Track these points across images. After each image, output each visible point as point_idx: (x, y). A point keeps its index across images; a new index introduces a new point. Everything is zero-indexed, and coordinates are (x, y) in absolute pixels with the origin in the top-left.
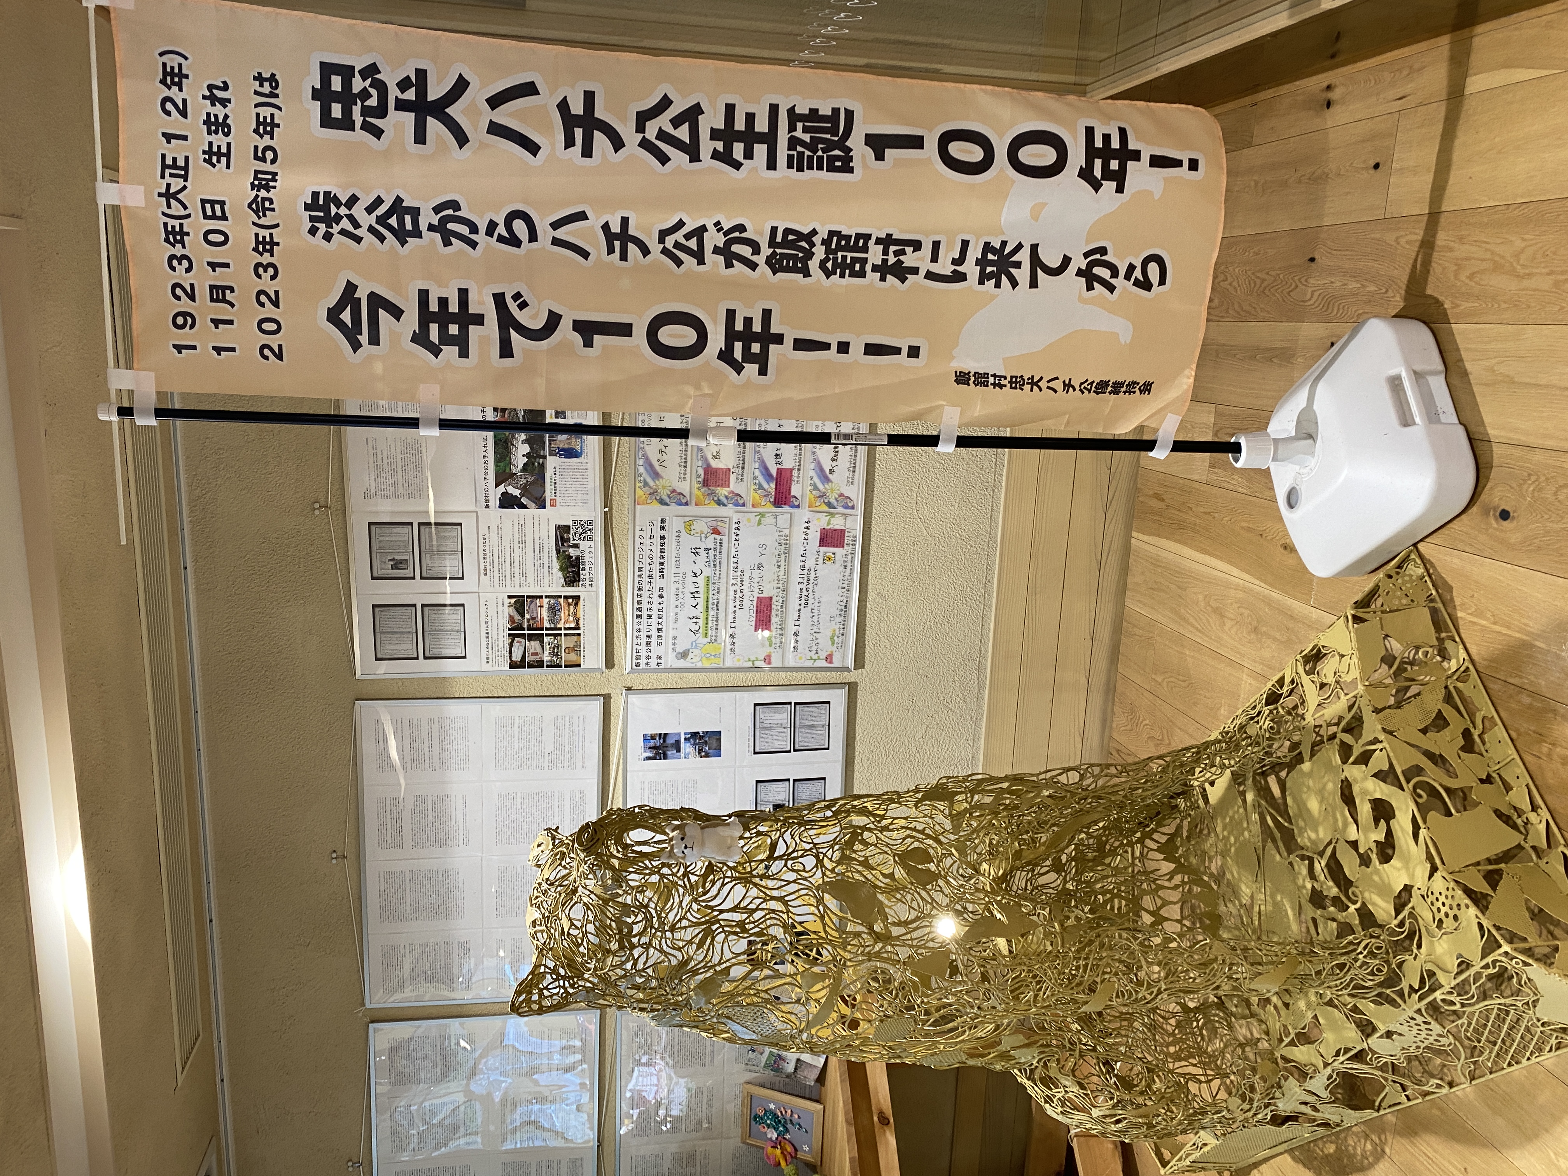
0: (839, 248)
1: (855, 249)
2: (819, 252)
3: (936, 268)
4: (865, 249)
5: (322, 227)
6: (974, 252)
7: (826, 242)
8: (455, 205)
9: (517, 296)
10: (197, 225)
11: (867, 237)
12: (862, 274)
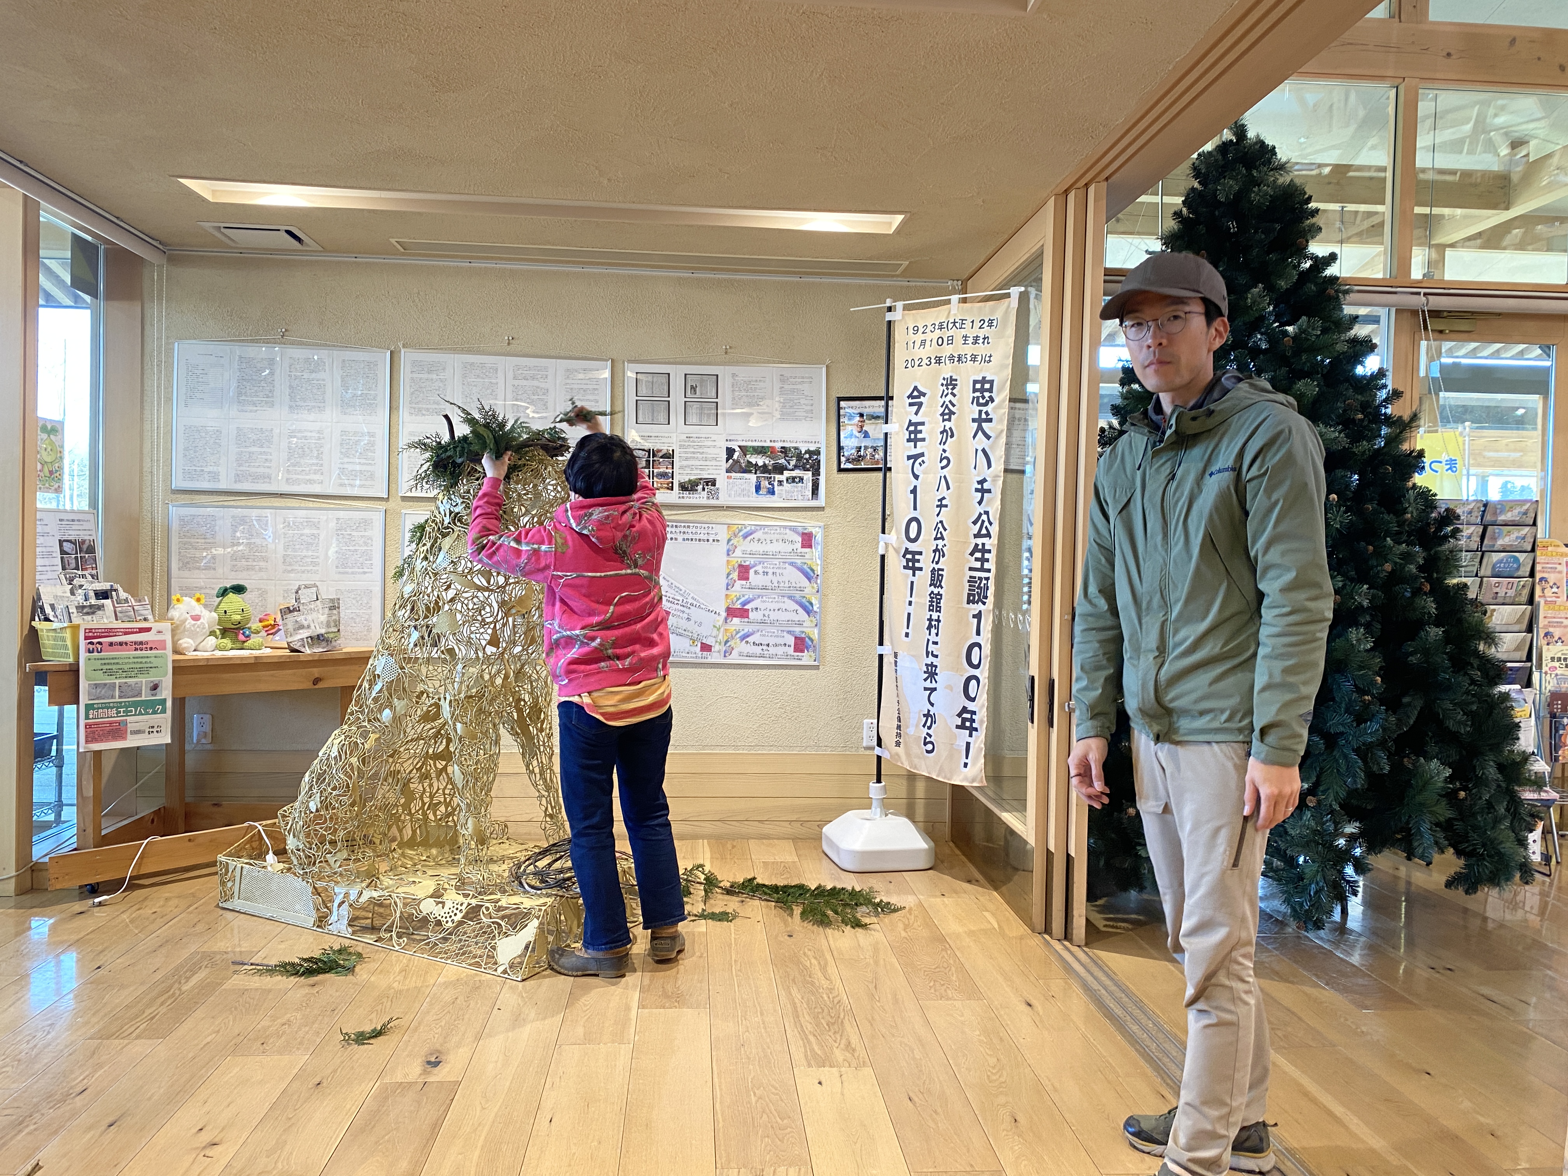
0: (937, 599)
1: (937, 607)
2: (936, 591)
3: (930, 643)
4: (937, 611)
5: (945, 383)
6: (935, 661)
7: (939, 594)
8: (952, 436)
9: (923, 462)
10: (946, 334)
11: (940, 611)
12: (930, 610)
